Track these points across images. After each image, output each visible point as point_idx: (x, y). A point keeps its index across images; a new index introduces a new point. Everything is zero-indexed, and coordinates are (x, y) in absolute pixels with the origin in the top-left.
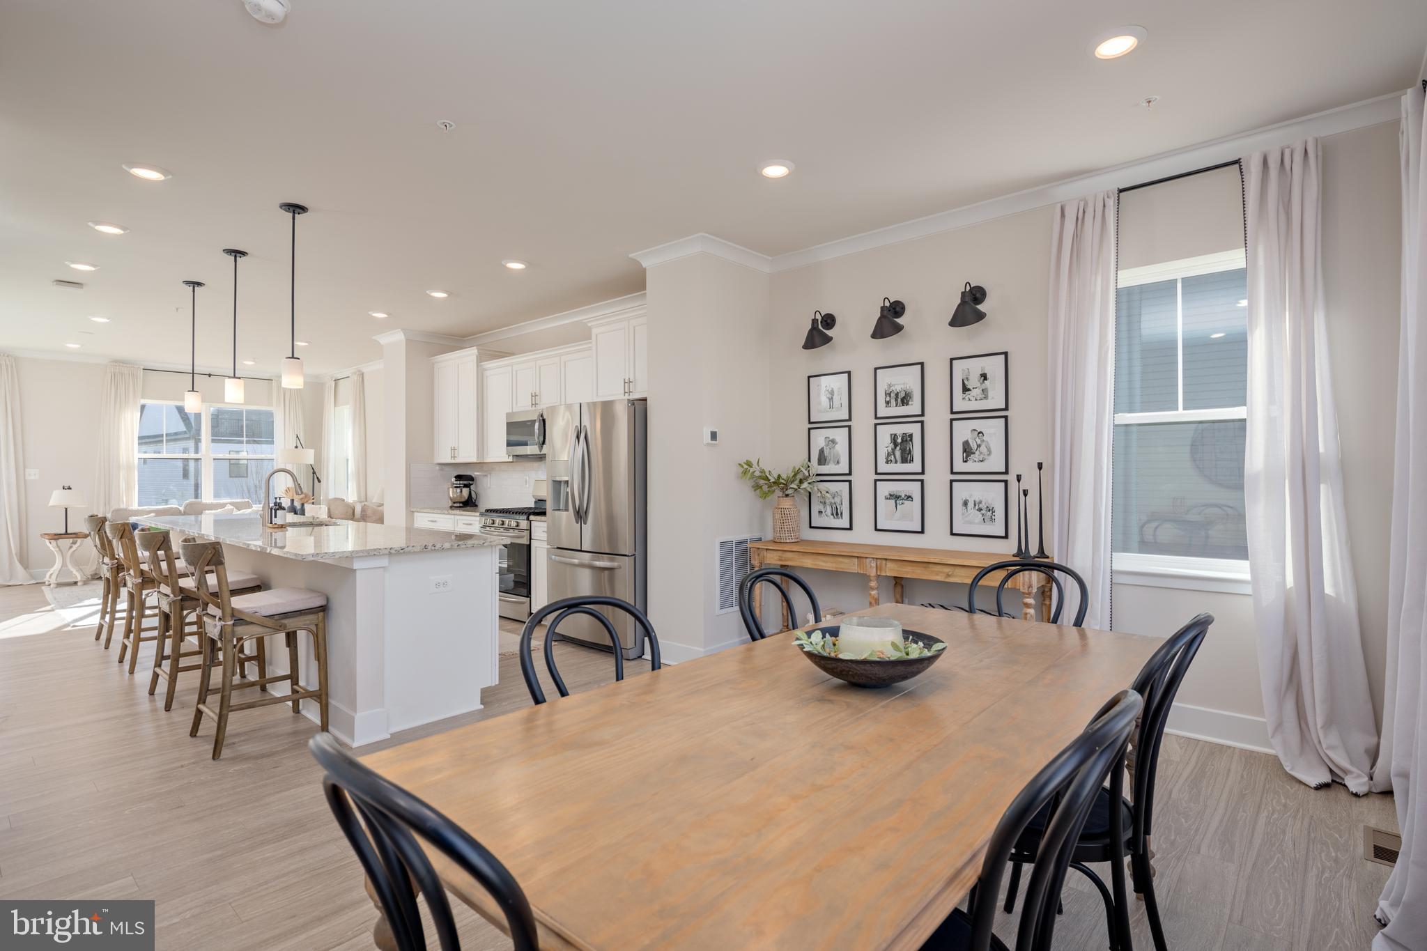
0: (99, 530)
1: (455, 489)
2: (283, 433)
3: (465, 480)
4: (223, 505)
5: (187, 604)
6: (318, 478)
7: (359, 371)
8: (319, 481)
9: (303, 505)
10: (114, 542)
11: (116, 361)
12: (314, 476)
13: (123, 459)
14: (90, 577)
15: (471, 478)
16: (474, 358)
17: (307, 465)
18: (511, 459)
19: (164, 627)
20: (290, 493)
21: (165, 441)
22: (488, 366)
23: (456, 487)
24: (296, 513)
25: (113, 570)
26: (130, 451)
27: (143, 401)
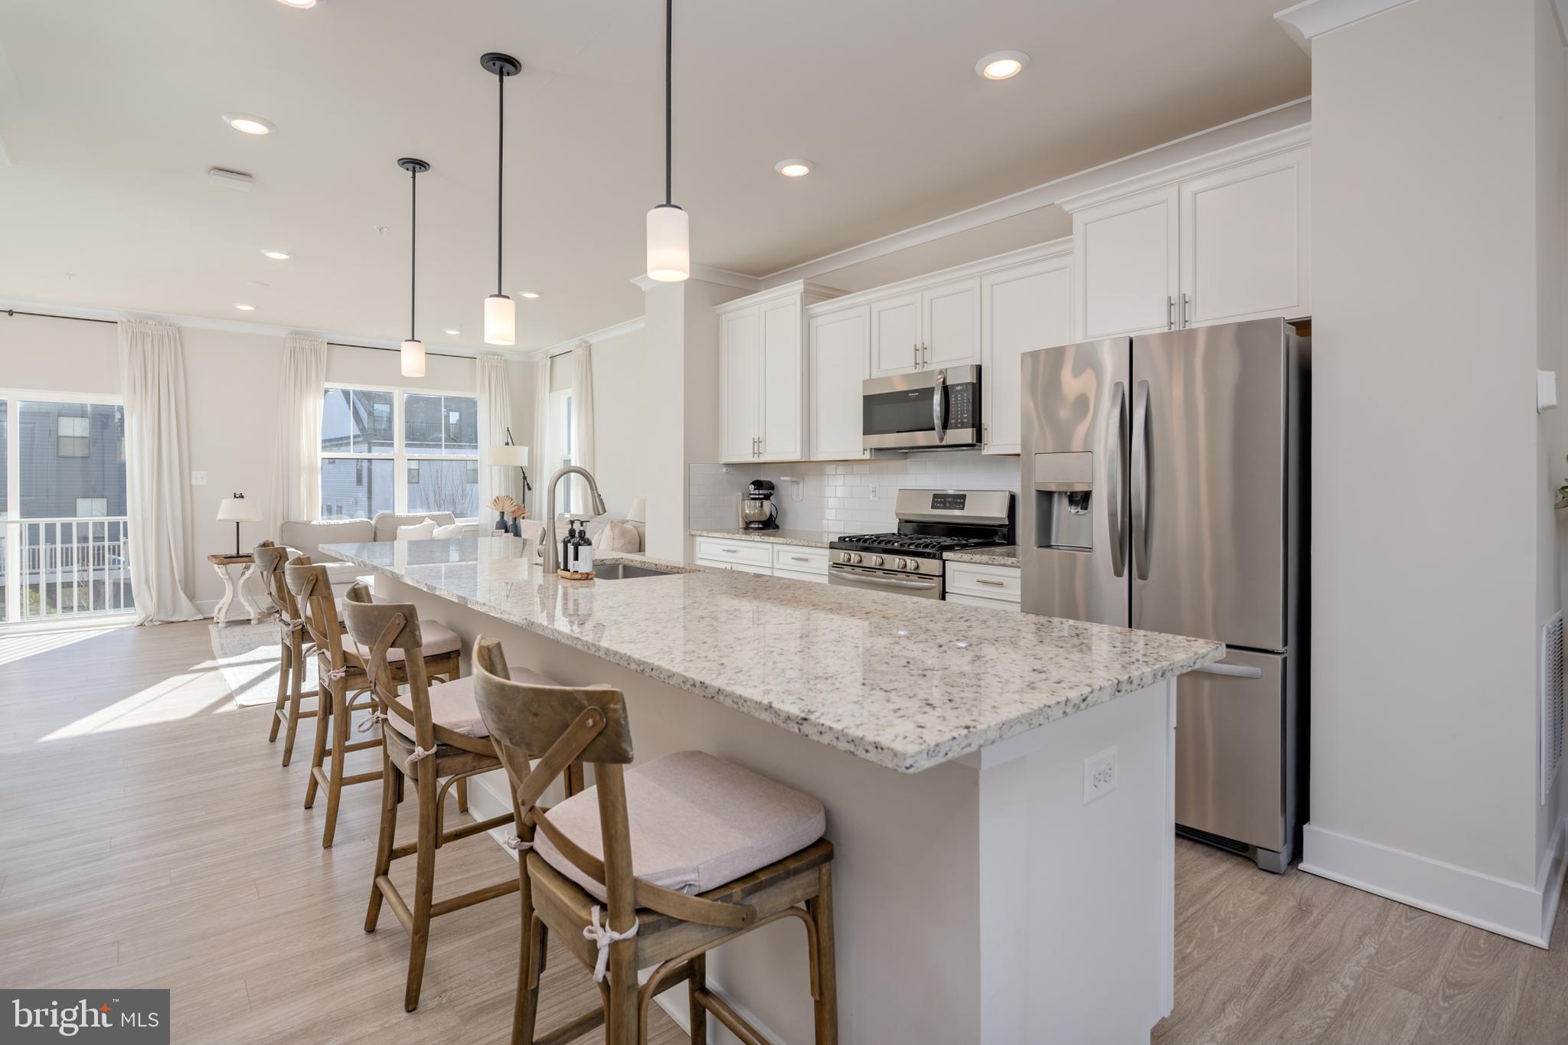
0: (275, 570)
1: (752, 502)
2: (489, 428)
3: (764, 489)
4: (420, 520)
5: (445, 762)
6: (528, 484)
7: (586, 342)
8: (530, 489)
9: (515, 519)
10: (299, 599)
11: (296, 333)
12: (524, 482)
13: (304, 459)
14: (266, 611)
15: (771, 486)
16: (797, 299)
17: (516, 467)
18: (867, 456)
19: (394, 794)
20: (500, 504)
21: (352, 444)
22: (818, 310)
23: (753, 499)
24: (507, 531)
25: (296, 635)
26: (311, 450)
27: (327, 385)
